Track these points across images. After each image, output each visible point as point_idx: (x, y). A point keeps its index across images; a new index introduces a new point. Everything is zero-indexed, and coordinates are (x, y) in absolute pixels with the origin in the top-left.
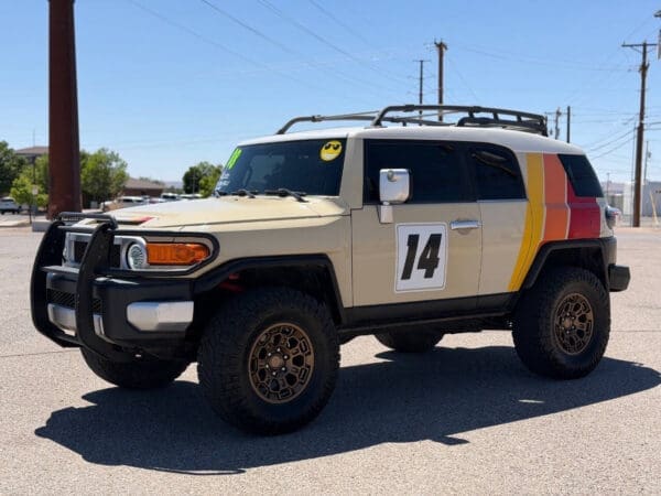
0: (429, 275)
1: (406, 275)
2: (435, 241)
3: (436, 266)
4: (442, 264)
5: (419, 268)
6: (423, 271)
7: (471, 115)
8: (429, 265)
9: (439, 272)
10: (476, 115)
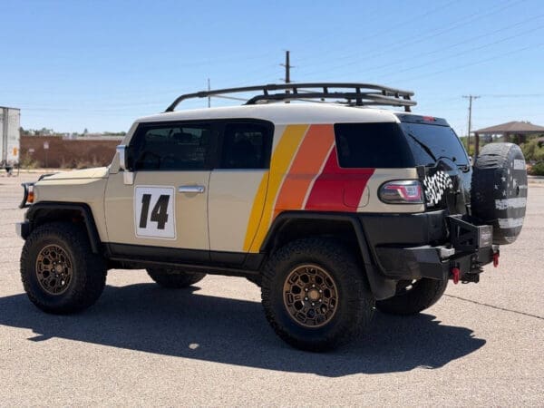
0: (161, 226)
1: (143, 224)
2: (164, 200)
3: (166, 220)
4: (170, 218)
5: (152, 220)
6: (156, 223)
7: (266, 92)
8: (161, 219)
9: (169, 224)
10: (271, 93)
